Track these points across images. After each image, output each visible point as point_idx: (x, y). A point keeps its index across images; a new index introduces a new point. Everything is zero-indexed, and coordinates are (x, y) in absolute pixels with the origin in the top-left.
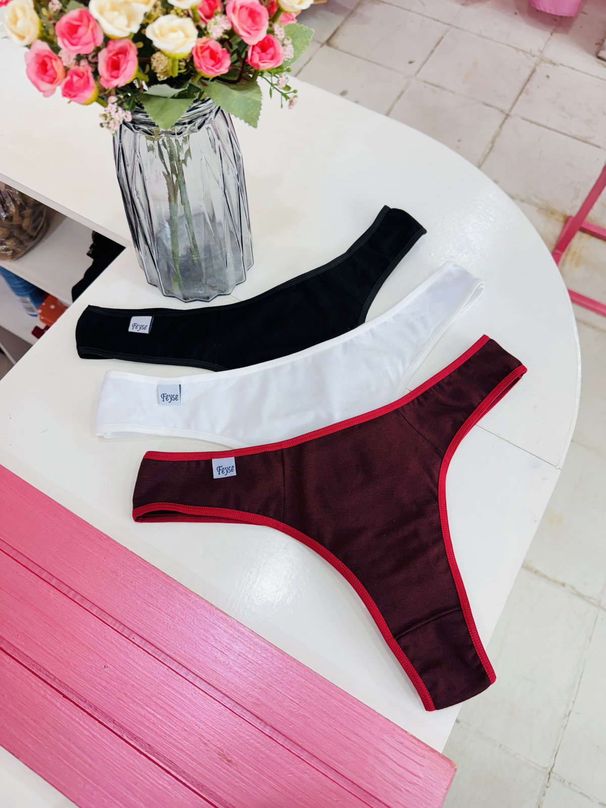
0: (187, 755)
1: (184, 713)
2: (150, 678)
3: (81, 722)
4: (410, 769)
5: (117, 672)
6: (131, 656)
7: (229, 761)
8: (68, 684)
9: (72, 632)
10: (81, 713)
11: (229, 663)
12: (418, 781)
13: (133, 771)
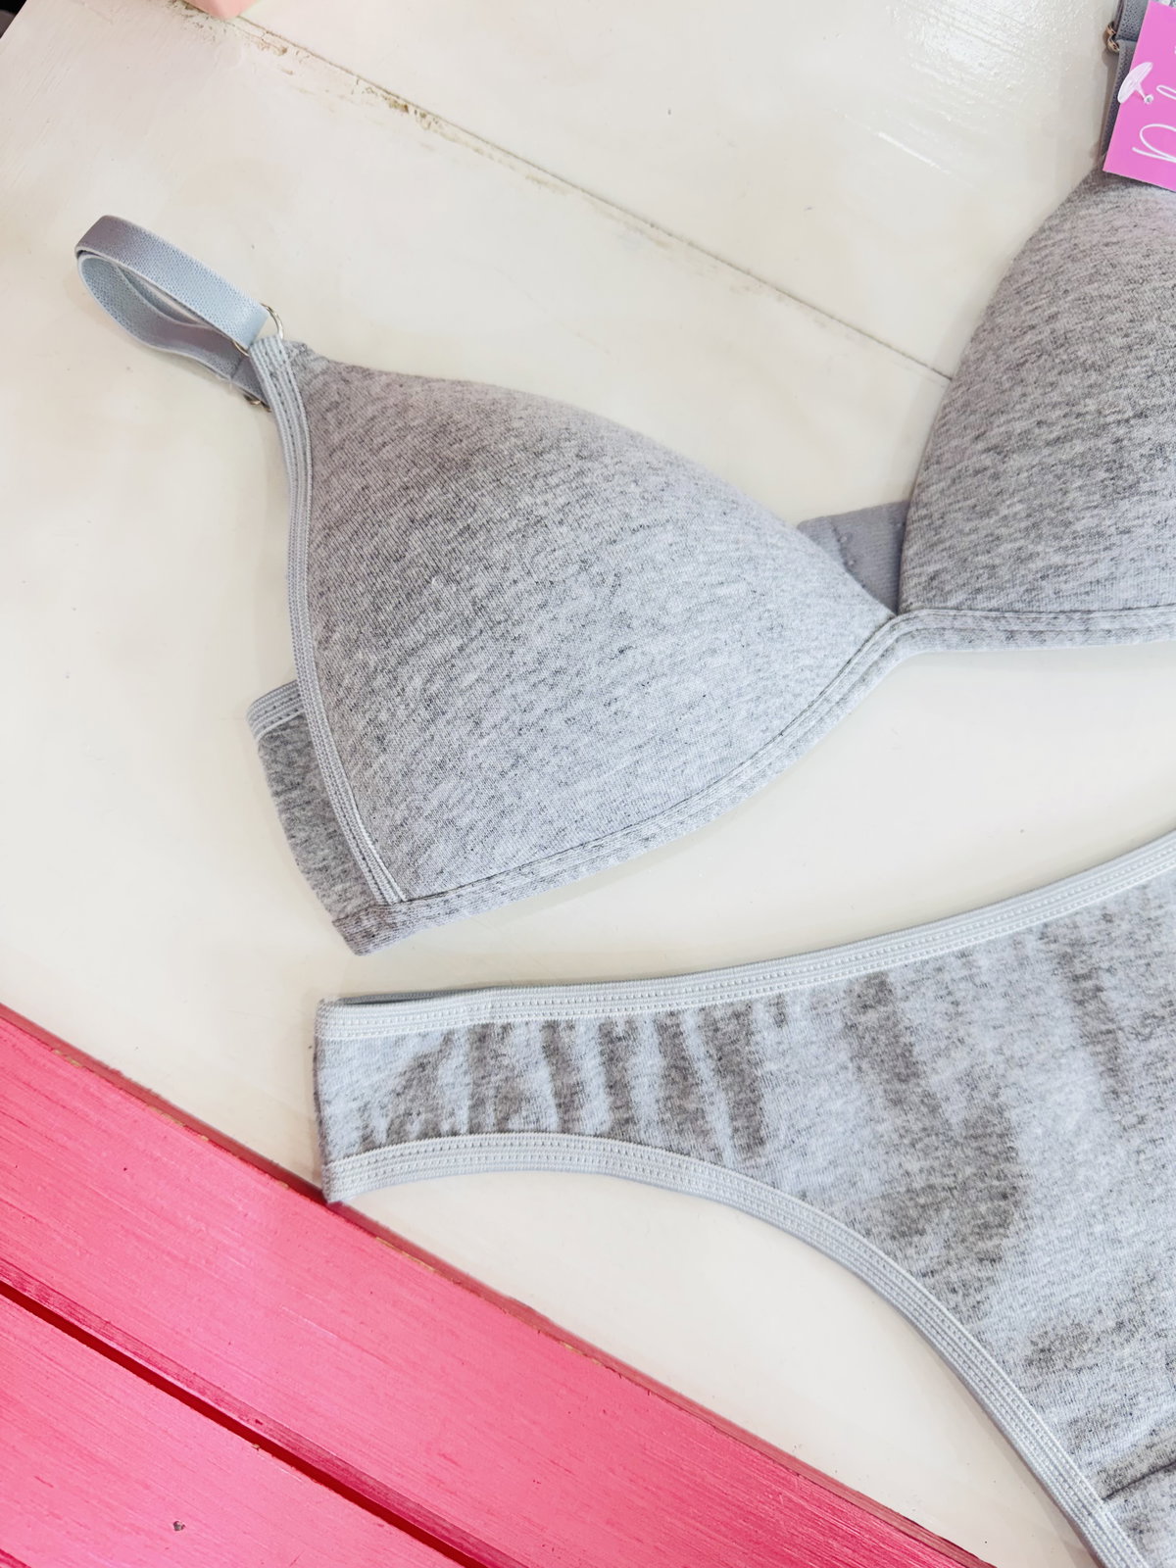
9: (52, 1421)
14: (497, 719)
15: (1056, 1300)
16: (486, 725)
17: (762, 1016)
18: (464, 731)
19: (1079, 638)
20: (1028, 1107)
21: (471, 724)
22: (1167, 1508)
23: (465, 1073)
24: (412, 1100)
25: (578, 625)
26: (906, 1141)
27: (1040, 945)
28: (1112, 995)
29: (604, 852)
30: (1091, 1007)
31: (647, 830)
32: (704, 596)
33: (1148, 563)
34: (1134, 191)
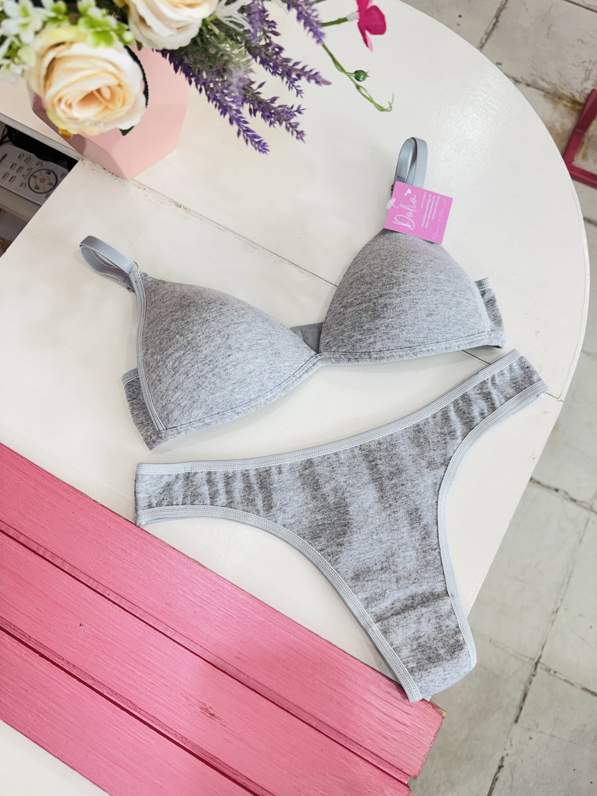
0: (169, 710)
1: (164, 668)
2: (127, 635)
3: (61, 682)
4: (397, 718)
5: (93, 630)
6: (106, 613)
7: (212, 715)
8: (44, 643)
9: (44, 591)
10: (59, 671)
11: (208, 618)
12: (405, 730)
13: (116, 728)
14: (193, 374)
15: (362, 559)
16: (190, 375)
17: (274, 471)
18: (184, 377)
19: (368, 360)
20: (353, 498)
21: (186, 375)
22: (395, 626)
23: (182, 488)
24: (165, 495)
25: (217, 348)
26: (317, 510)
27: (360, 452)
28: (381, 466)
29: (225, 416)
30: (375, 470)
31: (238, 410)
32: (254, 342)
33: (384, 337)
34: (394, 234)
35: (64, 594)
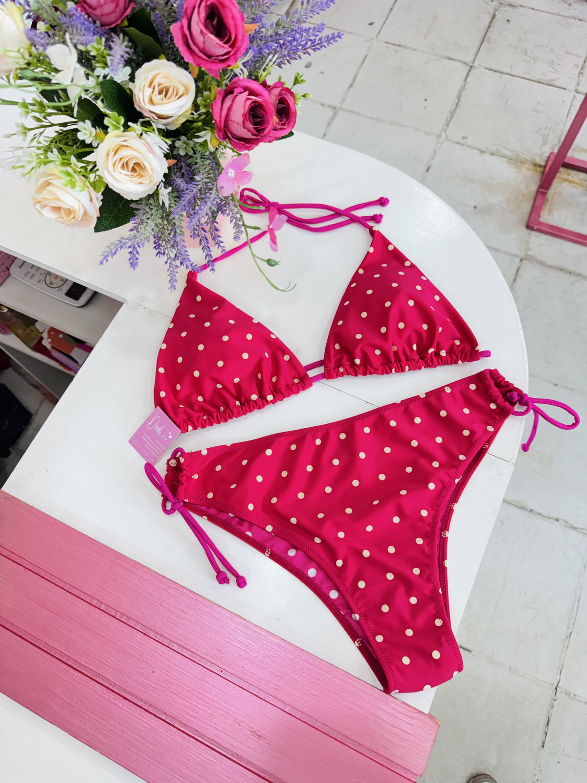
0: (226, 734)
1: (220, 701)
2: (190, 677)
3: (141, 718)
4: (403, 729)
5: (163, 675)
6: (172, 661)
7: (259, 736)
8: (126, 688)
9: (123, 647)
11: (251, 659)
12: (410, 738)
13: (186, 752)
35: (139, 648)
